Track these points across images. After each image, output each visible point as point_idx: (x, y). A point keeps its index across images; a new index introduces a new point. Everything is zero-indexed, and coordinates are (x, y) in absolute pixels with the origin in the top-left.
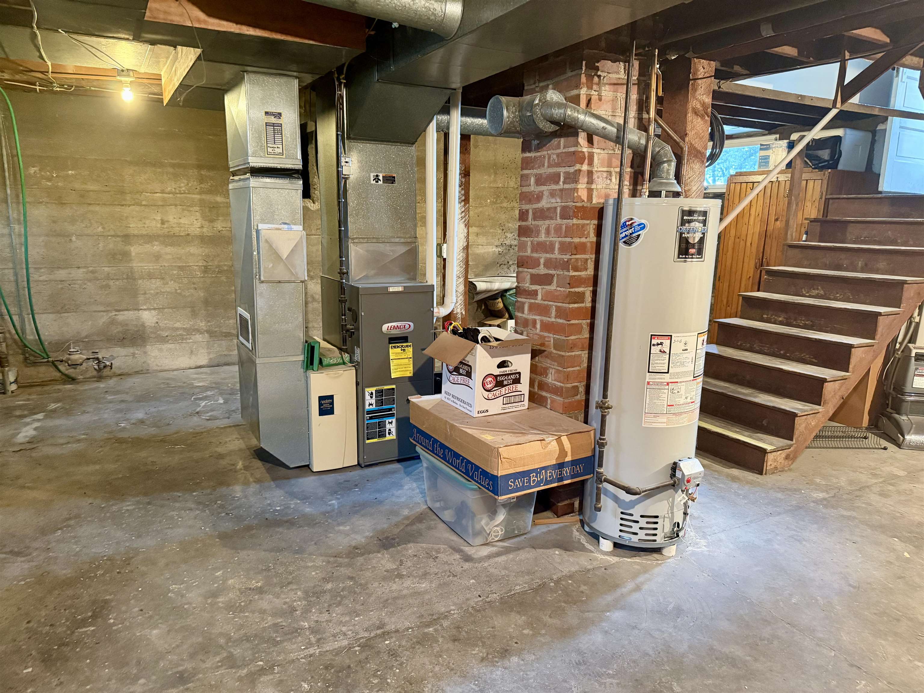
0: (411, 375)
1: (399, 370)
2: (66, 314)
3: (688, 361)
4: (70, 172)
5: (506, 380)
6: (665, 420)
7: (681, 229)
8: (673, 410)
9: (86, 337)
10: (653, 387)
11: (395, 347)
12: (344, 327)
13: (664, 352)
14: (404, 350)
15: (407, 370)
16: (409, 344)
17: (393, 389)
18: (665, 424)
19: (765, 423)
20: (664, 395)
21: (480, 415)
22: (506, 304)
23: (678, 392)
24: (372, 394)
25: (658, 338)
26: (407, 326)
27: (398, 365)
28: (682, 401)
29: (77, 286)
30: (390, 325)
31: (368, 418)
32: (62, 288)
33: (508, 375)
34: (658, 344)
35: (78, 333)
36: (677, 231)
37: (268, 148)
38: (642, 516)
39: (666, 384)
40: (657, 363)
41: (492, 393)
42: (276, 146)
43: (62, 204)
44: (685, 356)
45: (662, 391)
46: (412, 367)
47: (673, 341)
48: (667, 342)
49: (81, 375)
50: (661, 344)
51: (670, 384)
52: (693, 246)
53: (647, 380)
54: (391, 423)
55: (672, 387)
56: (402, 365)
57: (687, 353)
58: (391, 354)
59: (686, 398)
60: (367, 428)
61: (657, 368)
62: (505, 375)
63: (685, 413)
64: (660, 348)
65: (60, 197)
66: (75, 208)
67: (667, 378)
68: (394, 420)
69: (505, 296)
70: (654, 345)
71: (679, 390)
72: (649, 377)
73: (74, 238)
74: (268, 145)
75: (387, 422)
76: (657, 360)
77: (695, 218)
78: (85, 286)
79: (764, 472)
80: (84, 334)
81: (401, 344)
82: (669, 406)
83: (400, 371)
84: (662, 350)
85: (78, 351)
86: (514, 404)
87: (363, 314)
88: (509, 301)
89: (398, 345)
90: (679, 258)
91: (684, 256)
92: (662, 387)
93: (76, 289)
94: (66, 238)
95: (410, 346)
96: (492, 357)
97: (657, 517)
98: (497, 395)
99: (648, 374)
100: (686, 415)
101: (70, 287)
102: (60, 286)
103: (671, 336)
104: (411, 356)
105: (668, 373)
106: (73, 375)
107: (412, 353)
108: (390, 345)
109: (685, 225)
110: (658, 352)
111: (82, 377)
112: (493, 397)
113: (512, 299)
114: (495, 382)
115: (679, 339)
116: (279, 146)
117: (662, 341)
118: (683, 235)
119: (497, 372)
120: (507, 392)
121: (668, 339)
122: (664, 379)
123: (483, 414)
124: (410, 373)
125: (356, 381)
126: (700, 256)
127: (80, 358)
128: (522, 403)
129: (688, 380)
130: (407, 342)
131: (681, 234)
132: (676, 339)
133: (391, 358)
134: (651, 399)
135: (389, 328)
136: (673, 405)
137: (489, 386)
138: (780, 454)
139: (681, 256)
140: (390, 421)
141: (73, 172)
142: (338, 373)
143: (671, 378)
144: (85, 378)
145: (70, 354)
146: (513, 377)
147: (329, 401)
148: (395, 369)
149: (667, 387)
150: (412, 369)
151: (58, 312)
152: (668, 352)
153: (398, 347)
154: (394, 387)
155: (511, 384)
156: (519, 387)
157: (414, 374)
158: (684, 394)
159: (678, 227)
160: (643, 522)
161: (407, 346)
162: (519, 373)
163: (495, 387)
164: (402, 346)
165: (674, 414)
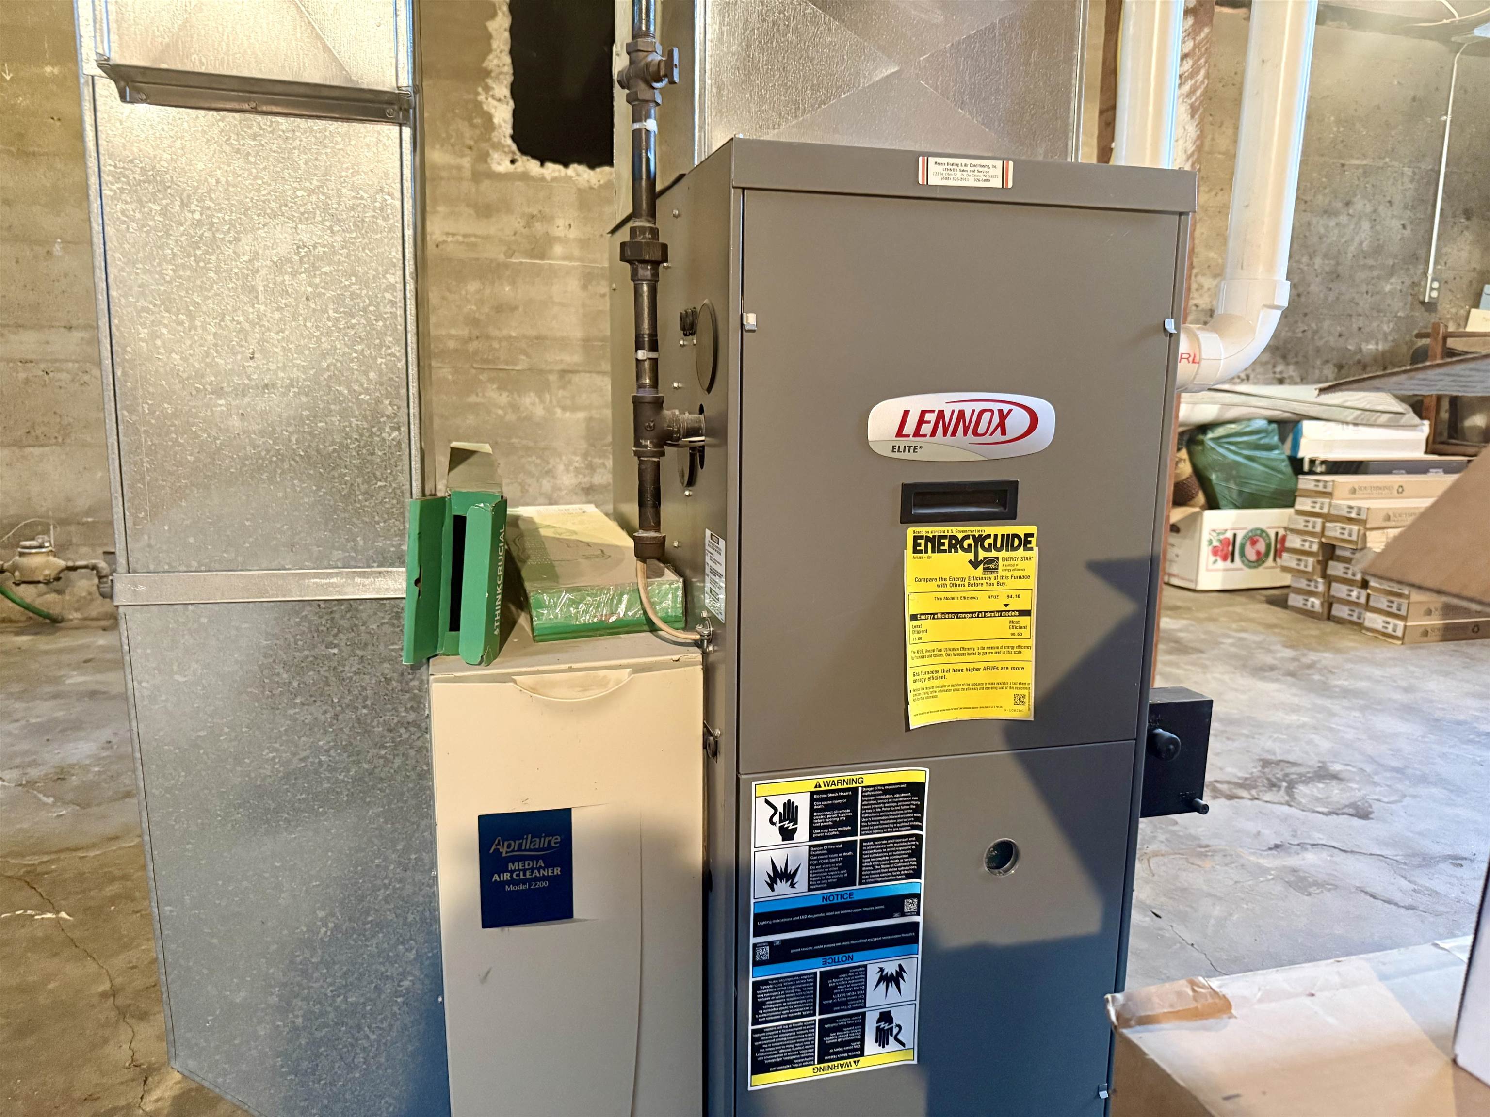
0: (1024, 711)
1: (952, 678)
2: (37, 451)
4: (48, 69)
9: (89, 512)
11: (936, 544)
12: (647, 411)
14: (990, 565)
15: (1003, 685)
16: (1021, 530)
17: (916, 788)
22: (1200, 465)
24: (790, 812)
26: (1018, 421)
27: (948, 652)
29: (64, 376)
30: (916, 403)
31: (765, 953)
32: (27, 381)
35: (69, 500)
43: (27, 154)
46: (1030, 668)
49: (77, 610)
54: (893, 980)
56: (972, 652)
58: (910, 586)
60: (758, 1006)
65: (21, 136)
66: (59, 166)
68: (913, 966)
69: (1202, 443)
73: (57, 249)
75: (873, 976)
78: (86, 378)
80: (82, 503)
81: (976, 529)
83: (956, 687)
85: (41, 547)
87: (751, 320)
88: (1211, 457)
89: (958, 531)
93: (63, 384)
94: (36, 248)
95: (1026, 542)
101: (46, 378)
102: (22, 375)
104: (1028, 601)
106: (55, 611)
107: (1032, 583)
108: (911, 532)
111: (77, 615)
113: (1221, 450)
124: (1019, 700)
125: (707, 732)
127: (47, 565)
130: (1010, 515)
133: (911, 608)
135: (910, 427)
140: (891, 968)
141: (56, 71)
142: (603, 683)
144: (85, 619)
145: (22, 554)
147: (543, 842)
148: (933, 675)
150: (1028, 676)
151: (18, 444)
153: (956, 544)
154: (919, 775)
157: (1038, 707)
161: (1009, 542)
164: (979, 540)
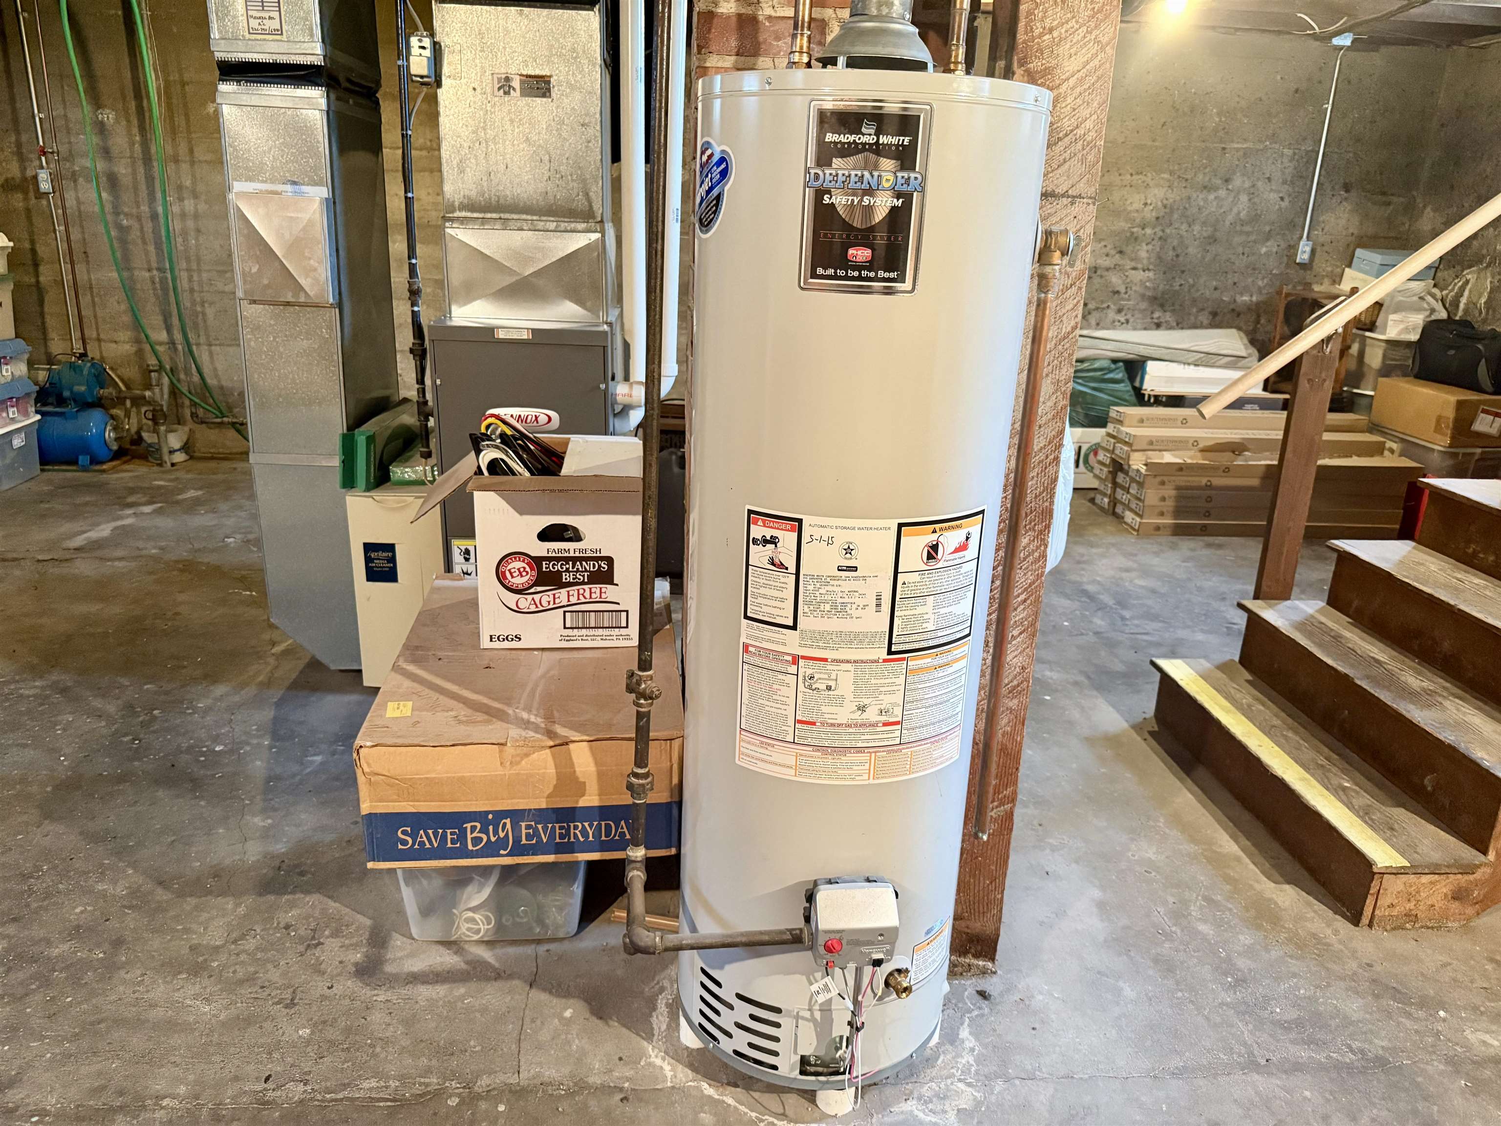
3: (861, 602)
5: (567, 570)
6: (791, 761)
7: (817, 176)
8: (811, 735)
10: (757, 661)
12: (421, 407)
13: (781, 566)
18: (792, 772)
19: (1428, 782)
20: (784, 691)
21: (497, 645)
23: (829, 688)
25: (764, 522)
26: (543, 419)
28: (845, 714)
33: (574, 560)
34: (765, 542)
36: (806, 185)
37: (251, 20)
38: (740, 996)
39: (790, 658)
40: (765, 596)
41: (530, 597)
42: (266, 15)
44: (847, 586)
45: (780, 676)
47: (805, 538)
48: (788, 539)
50: (773, 541)
51: (802, 662)
52: (864, 237)
53: (743, 639)
55: (809, 672)
57: (856, 578)
59: (862, 709)
61: (765, 609)
62: (567, 559)
63: (860, 750)
64: (770, 553)
67: (791, 643)
70: (755, 541)
71: (832, 684)
72: (747, 631)
74: (250, 13)
76: (765, 586)
77: (865, 139)
79: (1365, 920)
82: (800, 722)
84: (777, 561)
86: (600, 632)
87: (438, 382)
90: (814, 275)
91: (831, 272)
92: (779, 667)
96: (522, 510)
97: (778, 1011)
98: (545, 603)
99: (745, 622)
100: (864, 757)
103: (800, 521)
105: (794, 627)
109: (830, 165)
110: (765, 560)
112: (533, 608)
114: (535, 573)
115: (826, 533)
116: (272, 14)
117: (775, 533)
118: (826, 200)
119: (541, 549)
120: (574, 600)
121: (792, 530)
122: (784, 644)
123: (506, 645)
126: (893, 275)
128: (623, 631)
129: (864, 658)
131: (820, 193)
132: (817, 533)
134: (752, 695)
136: (814, 724)
137: (518, 581)
138: (1431, 883)
139: (820, 271)
142: (405, 501)
143: (805, 646)
146: (590, 566)
147: (386, 554)
149: (793, 669)
152: (792, 569)
155: (583, 583)
156: (610, 592)
158: (849, 696)
159: (807, 171)
160: (743, 1012)
162: (610, 560)
163: (536, 584)
165: (817, 748)
